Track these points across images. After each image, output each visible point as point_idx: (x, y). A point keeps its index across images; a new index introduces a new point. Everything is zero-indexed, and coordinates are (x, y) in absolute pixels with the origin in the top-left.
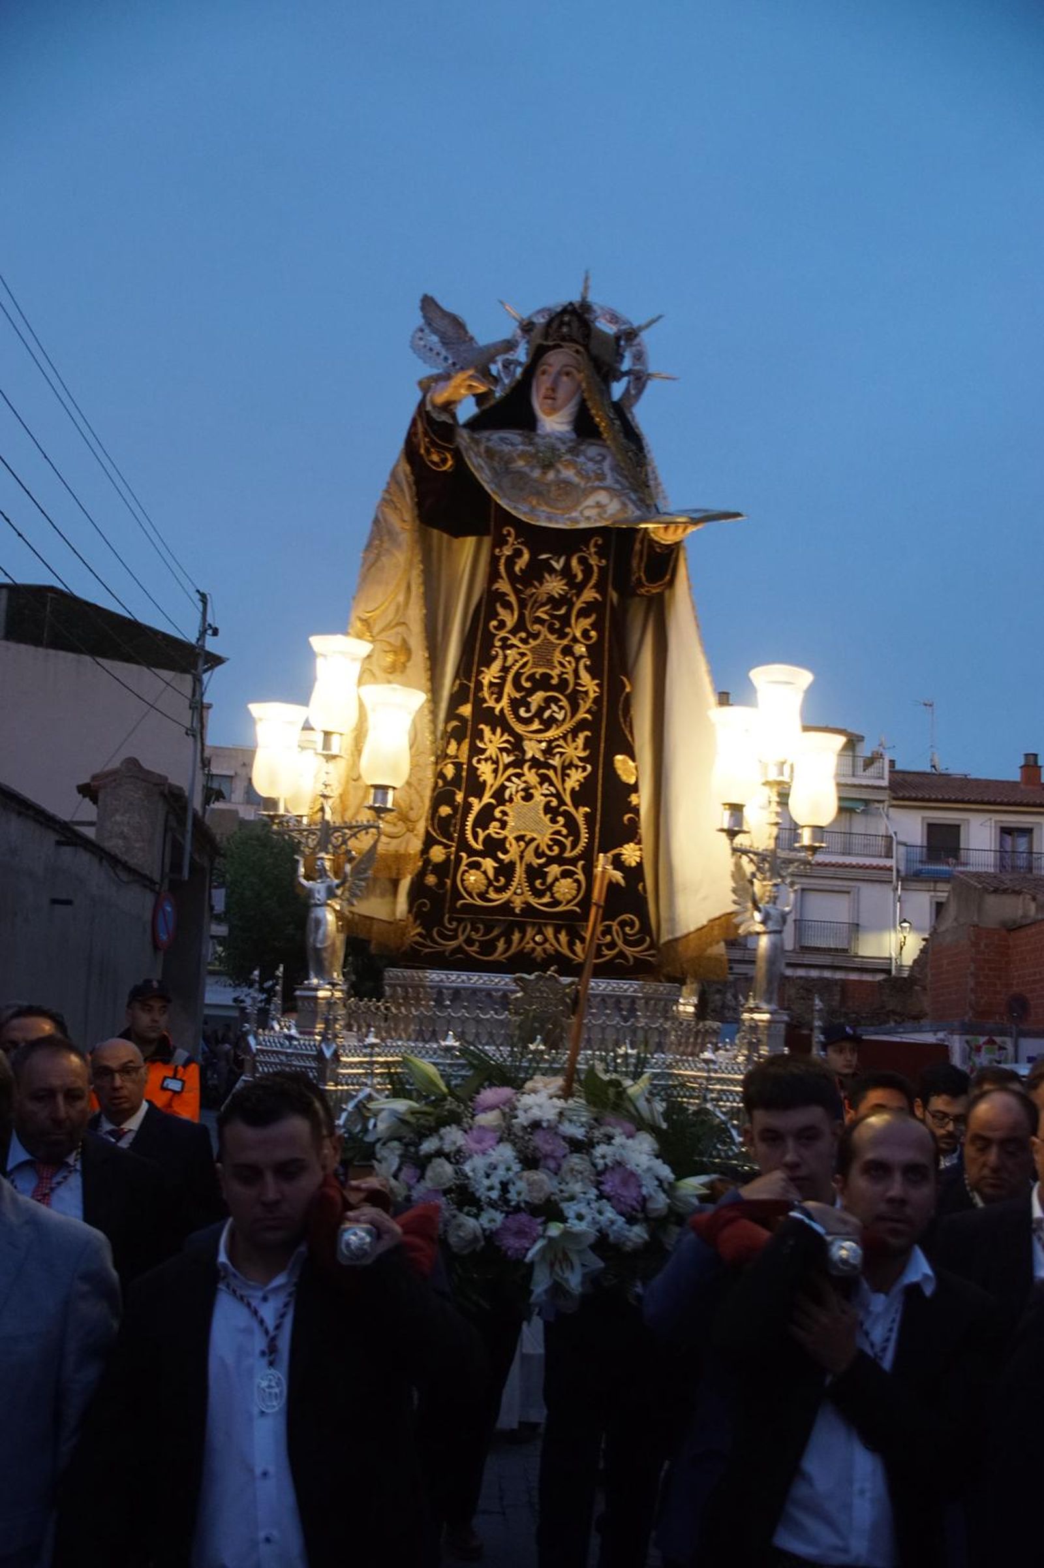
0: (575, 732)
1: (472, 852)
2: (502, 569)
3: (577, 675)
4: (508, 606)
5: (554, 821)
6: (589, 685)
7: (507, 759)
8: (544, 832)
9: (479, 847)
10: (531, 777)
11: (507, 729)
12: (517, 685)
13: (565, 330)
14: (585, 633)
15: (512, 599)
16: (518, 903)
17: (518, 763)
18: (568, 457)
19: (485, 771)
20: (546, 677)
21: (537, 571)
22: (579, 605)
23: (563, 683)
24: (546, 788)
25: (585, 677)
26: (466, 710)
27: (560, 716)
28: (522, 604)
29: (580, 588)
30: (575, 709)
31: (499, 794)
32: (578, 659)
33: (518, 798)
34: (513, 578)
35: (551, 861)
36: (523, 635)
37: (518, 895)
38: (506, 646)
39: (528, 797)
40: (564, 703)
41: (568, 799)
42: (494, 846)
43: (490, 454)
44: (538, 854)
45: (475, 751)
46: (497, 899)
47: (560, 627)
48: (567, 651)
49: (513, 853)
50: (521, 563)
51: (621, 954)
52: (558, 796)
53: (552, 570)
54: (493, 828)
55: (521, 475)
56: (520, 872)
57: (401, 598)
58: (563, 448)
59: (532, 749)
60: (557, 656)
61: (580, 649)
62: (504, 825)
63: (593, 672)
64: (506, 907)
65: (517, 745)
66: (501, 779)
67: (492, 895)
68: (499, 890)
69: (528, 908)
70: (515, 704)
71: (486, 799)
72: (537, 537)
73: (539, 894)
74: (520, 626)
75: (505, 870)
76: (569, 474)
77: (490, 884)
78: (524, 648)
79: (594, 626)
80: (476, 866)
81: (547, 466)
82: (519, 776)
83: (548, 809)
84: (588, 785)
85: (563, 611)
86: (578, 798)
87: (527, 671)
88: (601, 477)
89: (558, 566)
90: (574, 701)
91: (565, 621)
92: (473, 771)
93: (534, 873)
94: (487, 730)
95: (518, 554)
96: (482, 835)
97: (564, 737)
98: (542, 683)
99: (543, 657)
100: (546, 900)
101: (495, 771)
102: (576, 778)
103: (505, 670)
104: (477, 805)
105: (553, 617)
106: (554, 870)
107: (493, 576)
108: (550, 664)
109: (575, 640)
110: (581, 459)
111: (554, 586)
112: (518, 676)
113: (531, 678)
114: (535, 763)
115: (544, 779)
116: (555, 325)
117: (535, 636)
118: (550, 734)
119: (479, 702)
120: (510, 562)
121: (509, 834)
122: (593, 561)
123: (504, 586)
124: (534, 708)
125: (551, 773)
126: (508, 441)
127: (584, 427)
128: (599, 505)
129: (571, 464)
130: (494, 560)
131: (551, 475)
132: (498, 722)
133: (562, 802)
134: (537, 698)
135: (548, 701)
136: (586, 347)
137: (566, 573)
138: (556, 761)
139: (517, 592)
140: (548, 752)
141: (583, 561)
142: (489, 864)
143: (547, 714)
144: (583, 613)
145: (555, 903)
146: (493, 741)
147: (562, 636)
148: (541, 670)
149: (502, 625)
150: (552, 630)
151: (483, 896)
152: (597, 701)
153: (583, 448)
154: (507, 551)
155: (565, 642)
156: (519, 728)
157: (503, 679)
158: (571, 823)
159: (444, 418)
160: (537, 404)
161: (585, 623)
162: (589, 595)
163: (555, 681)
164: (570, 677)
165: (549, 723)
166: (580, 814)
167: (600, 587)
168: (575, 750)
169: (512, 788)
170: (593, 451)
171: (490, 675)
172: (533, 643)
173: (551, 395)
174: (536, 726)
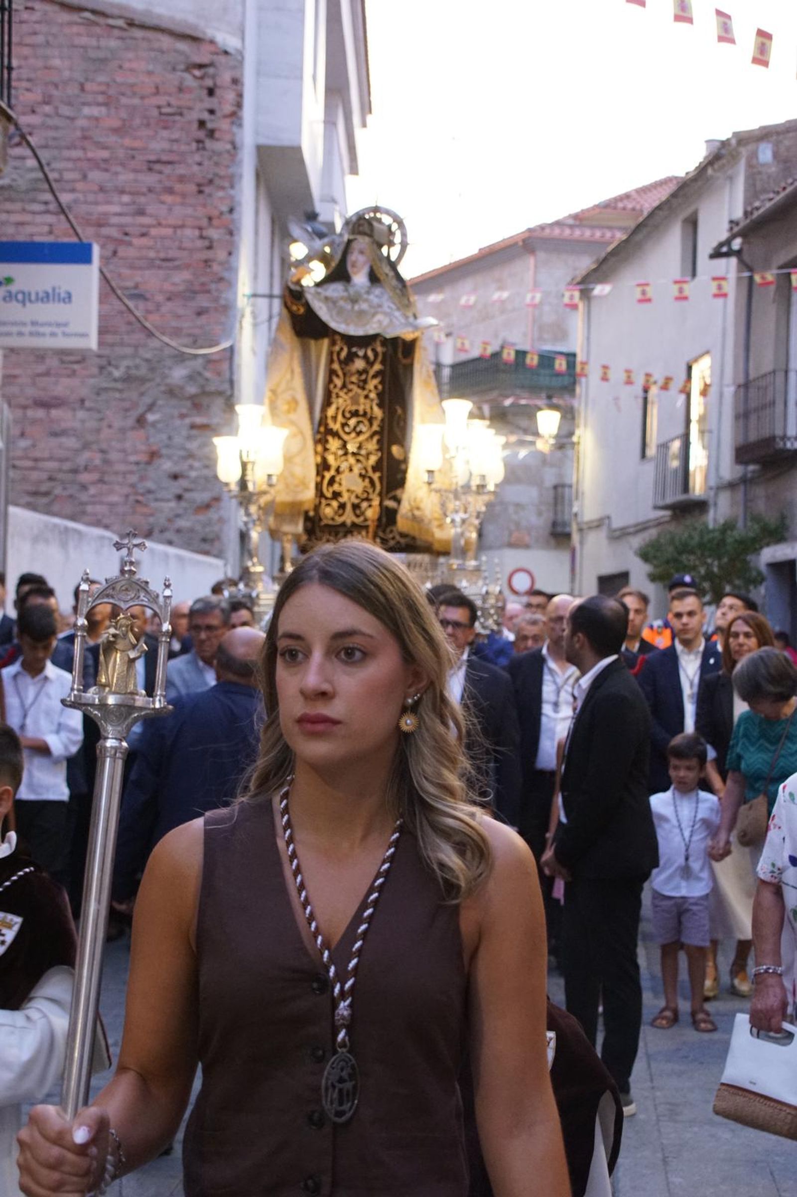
0: (372, 437)
1: (326, 498)
2: (335, 357)
3: (371, 408)
4: (338, 376)
5: (363, 480)
6: (378, 412)
7: (341, 452)
8: (359, 486)
9: (329, 495)
10: (352, 460)
11: (340, 438)
12: (344, 416)
13: (361, 228)
14: (376, 387)
15: (340, 373)
16: (349, 522)
17: (346, 454)
18: (365, 296)
19: (331, 459)
20: (357, 411)
21: (351, 357)
22: (372, 372)
23: (365, 414)
24: (359, 465)
25: (376, 409)
26: (322, 429)
27: (364, 429)
28: (345, 374)
29: (371, 364)
30: (371, 424)
31: (338, 470)
32: (372, 400)
33: (347, 471)
34: (340, 362)
35: (363, 500)
36: (345, 390)
37: (349, 517)
38: (338, 396)
39: (351, 470)
40: (366, 422)
41: (370, 470)
42: (336, 495)
43: (327, 299)
44: (357, 497)
45: (326, 449)
46: (339, 520)
47: (363, 385)
48: (366, 397)
49: (345, 498)
50: (344, 354)
51: (398, 542)
52: (365, 469)
53: (358, 356)
54: (336, 487)
55: (341, 308)
56: (349, 508)
57: (288, 376)
58: (363, 291)
59: (351, 448)
60: (362, 400)
61: (373, 395)
62: (340, 484)
63: (380, 406)
64: (343, 524)
65: (344, 446)
66: (338, 463)
67: (337, 518)
68: (340, 516)
69: (354, 525)
70: (344, 425)
71: (332, 472)
72: (351, 341)
73: (358, 516)
74: (344, 386)
75: (342, 506)
76: (364, 306)
77: (336, 513)
78: (346, 397)
79: (381, 383)
80: (328, 505)
81: (354, 301)
82: (347, 460)
83: (361, 475)
84: (379, 462)
85: (363, 377)
86: (375, 469)
87: (348, 409)
88: (380, 306)
89: (361, 353)
90: (371, 420)
91: (365, 381)
92: (324, 460)
93: (355, 507)
94: (330, 438)
95: (342, 349)
96: (331, 490)
97: (367, 440)
98: (355, 414)
99: (355, 400)
100: (362, 519)
101: (336, 459)
102: (373, 459)
103: (338, 409)
104: (328, 475)
105: (360, 381)
106: (364, 505)
107: (331, 361)
108: (357, 403)
109: (370, 391)
110: (371, 297)
111: (359, 364)
112: (343, 412)
113: (350, 412)
114: (354, 454)
115: (358, 461)
116: (356, 226)
117: (350, 390)
118: (362, 438)
119: (326, 425)
120: (339, 354)
121: (343, 489)
122: (380, 349)
123: (336, 366)
124: (352, 426)
125: (361, 458)
126: (336, 290)
127: (374, 278)
128: (380, 322)
129: (366, 300)
130: (331, 353)
131: (356, 307)
132: (336, 435)
133: (367, 471)
134: (352, 422)
135: (359, 423)
136: (371, 235)
137: (365, 357)
138: (363, 452)
139: (342, 369)
140: (360, 448)
141: (374, 350)
142: (335, 504)
143: (358, 429)
144: (374, 377)
145: (366, 520)
146: (334, 444)
147: (363, 388)
148: (354, 408)
149: (335, 386)
150: (359, 387)
151: (333, 519)
152: (382, 420)
153: (373, 290)
154: (337, 348)
155: (365, 392)
156: (345, 437)
157: (337, 413)
158: (372, 482)
159: (298, 288)
160: (350, 269)
161: (375, 382)
162: (377, 367)
163: (361, 412)
164: (368, 410)
165: (359, 433)
166: (376, 476)
167: (383, 362)
168: (372, 446)
169: (344, 466)
170: (377, 291)
171: (331, 412)
172: (351, 394)
173: (354, 265)
174: (353, 435)
